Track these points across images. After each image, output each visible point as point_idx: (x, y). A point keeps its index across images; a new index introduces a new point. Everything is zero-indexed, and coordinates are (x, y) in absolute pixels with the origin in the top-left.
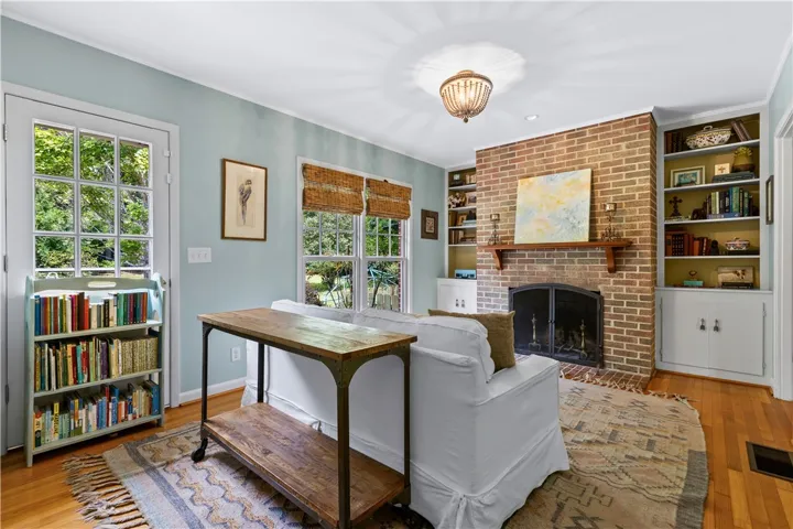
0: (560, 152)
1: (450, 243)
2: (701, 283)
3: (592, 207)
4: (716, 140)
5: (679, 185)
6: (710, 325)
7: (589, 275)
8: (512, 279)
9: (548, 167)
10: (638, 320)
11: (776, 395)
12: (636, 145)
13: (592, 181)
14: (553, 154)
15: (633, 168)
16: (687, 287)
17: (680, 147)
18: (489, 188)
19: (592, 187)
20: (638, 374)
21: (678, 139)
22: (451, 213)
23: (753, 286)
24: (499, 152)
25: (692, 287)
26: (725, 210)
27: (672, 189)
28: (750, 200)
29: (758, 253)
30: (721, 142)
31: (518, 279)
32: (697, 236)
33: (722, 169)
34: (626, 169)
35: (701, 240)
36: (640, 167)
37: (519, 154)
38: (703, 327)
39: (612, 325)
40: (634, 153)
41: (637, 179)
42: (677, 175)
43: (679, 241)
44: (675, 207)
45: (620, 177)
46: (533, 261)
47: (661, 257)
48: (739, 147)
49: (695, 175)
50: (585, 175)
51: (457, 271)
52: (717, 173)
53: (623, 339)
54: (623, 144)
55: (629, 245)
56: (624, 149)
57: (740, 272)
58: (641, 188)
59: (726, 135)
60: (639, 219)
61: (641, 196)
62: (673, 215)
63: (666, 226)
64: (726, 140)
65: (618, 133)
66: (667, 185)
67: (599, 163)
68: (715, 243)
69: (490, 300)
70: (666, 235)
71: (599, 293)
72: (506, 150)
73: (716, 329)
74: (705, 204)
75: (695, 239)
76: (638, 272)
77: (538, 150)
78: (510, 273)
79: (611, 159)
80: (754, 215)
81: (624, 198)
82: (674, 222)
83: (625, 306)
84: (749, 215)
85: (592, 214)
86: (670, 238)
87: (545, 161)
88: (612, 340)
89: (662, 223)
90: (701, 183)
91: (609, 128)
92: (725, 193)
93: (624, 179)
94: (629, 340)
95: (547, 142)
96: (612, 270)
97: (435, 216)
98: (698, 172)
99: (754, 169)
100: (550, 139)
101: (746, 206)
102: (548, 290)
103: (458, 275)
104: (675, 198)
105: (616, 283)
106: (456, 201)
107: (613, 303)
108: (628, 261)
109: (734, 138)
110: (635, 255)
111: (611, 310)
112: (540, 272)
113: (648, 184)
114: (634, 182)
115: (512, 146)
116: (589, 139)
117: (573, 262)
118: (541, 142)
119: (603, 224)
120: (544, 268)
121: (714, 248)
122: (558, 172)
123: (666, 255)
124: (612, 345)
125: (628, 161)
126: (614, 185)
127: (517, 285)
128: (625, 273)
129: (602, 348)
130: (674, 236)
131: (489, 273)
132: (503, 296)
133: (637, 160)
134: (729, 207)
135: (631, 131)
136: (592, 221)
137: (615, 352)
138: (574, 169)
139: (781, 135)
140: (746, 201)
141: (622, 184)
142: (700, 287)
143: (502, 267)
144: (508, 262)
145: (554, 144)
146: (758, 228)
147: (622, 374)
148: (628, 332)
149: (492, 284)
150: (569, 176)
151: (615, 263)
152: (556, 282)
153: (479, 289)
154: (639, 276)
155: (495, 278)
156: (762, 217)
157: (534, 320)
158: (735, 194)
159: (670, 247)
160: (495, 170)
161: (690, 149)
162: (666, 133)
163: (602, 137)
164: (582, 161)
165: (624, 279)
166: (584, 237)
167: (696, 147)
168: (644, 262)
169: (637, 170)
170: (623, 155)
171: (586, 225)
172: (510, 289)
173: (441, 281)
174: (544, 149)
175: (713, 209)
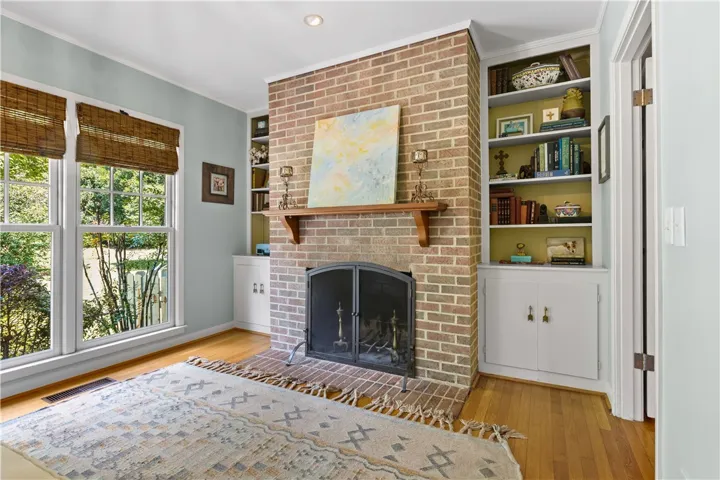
0: (364, 83)
1: (253, 209)
2: (528, 259)
3: (401, 159)
4: (545, 77)
5: (505, 135)
6: (539, 314)
7: (399, 250)
8: (310, 256)
9: (352, 104)
10: (455, 311)
11: (615, 412)
12: (452, 73)
13: (401, 122)
14: (356, 86)
15: (448, 104)
16: (514, 263)
17: (505, 88)
18: (283, 134)
19: (401, 131)
20: (456, 384)
21: (503, 77)
22: (254, 171)
23: (584, 262)
24: (295, 84)
25: (520, 263)
26: (555, 166)
27: (498, 139)
28: (581, 154)
29: (589, 219)
30: (550, 81)
31: (319, 257)
32: (524, 200)
33: (550, 115)
34: (439, 106)
35: (529, 204)
36: (456, 104)
37: (318, 86)
38: (530, 318)
39: (426, 319)
40: (448, 84)
41: (453, 119)
42: (503, 124)
43: (506, 205)
44: (502, 164)
45: (433, 117)
46: (333, 232)
47: (486, 226)
48: (569, 87)
49: (522, 124)
50: (392, 113)
51: (260, 246)
52: (546, 119)
53: (438, 337)
54: (437, 73)
55: (443, 208)
56: (438, 79)
57: (570, 244)
58: (456, 132)
59: (555, 73)
60: (455, 173)
61: (459, 142)
62: (498, 174)
63: (491, 186)
64: (555, 78)
65: (430, 58)
66: (492, 135)
67: (409, 98)
68: (544, 207)
69: (284, 285)
70: (491, 198)
71: (410, 274)
72: (302, 82)
73: (546, 319)
74: (533, 158)
75: (522, 203)
76: (454, 246)
77: (339, 82)
78: (310, 248)
79: (424, 93)
80: (585, 173)
81: (438, 145)
82: (500, 181)
83: (440, 293)
84: (579, 173)
85: (401, 168)
86: (495, 201)
87: (347, 96)
88: (426, 339)
89: (486, 182)
90: (529, 133)
91: (419, 51)
92: (554, 144)
93: (438, 120)
94: (446, 338)
95: (350, 70)
96: (426, 243)
97: (229, 173)
98: (526, 121)
99: (584, 115)
100: (353, 65)
101: (577, 162)
102: (351, 271)
103: (260, 251)
104: (501, 152)
105: (430, 260)
106: (259, 155)
107: (426, 288)
108: (443, 231)
109: (564, 77)
110: (450, 222)
111: (423, 298)
112: (343, 248)
113: (465, 126)
114: (448, 124)
115: (309, 76)
116: (398, 66)
117: (380, 233)
118: (342, 71)
119: (412, 180)
120: (347, 241)
121: (542, 215)
122: (363, 110)
123: (491, 224)
124: (426, 345)
125: (442, 95)
126: (428, 127)
127: (315, 263)
128: (440, 246)
129: (414, 349)
130: (500, 199)
131: (284, 248)
132: (300, 279)
133: (453, 93)
134: (558, 163)
135: (446, 54)
136: (401, 176)
137: (430, 355)
138: (380, 106)
139: (617, 60)
140: (577, 155)
141: (435, 126)
142: (527, 264)
143: (297, 240)
144: (305, 232)
145: (358, 73)
146: (589, 190)
147: (437, 385)
148: (444, 328)
149: (287, 263)
150: (374, 115)
151: (428, 232)
152: (361, 259)
153: (272, 270)
154: (456, 251)
155: (291, 255)
156: (594, 175)
157: (339, 311)
158: (565, 144)
159: (495, 214)
160: (290, 109)
161: (516, 90)
162: (491, 69)
163: (414, 62)
164: (389, 96)
165: (440, 255)
166: (390, 199)
167: (522, 87)
168: (461, 232)
169: (453, 108)
170: (437, 86)
171: (392, 181)
172: (308, 269)
173: (238, 259)
174: (346, 79)
175: (541, 165)
